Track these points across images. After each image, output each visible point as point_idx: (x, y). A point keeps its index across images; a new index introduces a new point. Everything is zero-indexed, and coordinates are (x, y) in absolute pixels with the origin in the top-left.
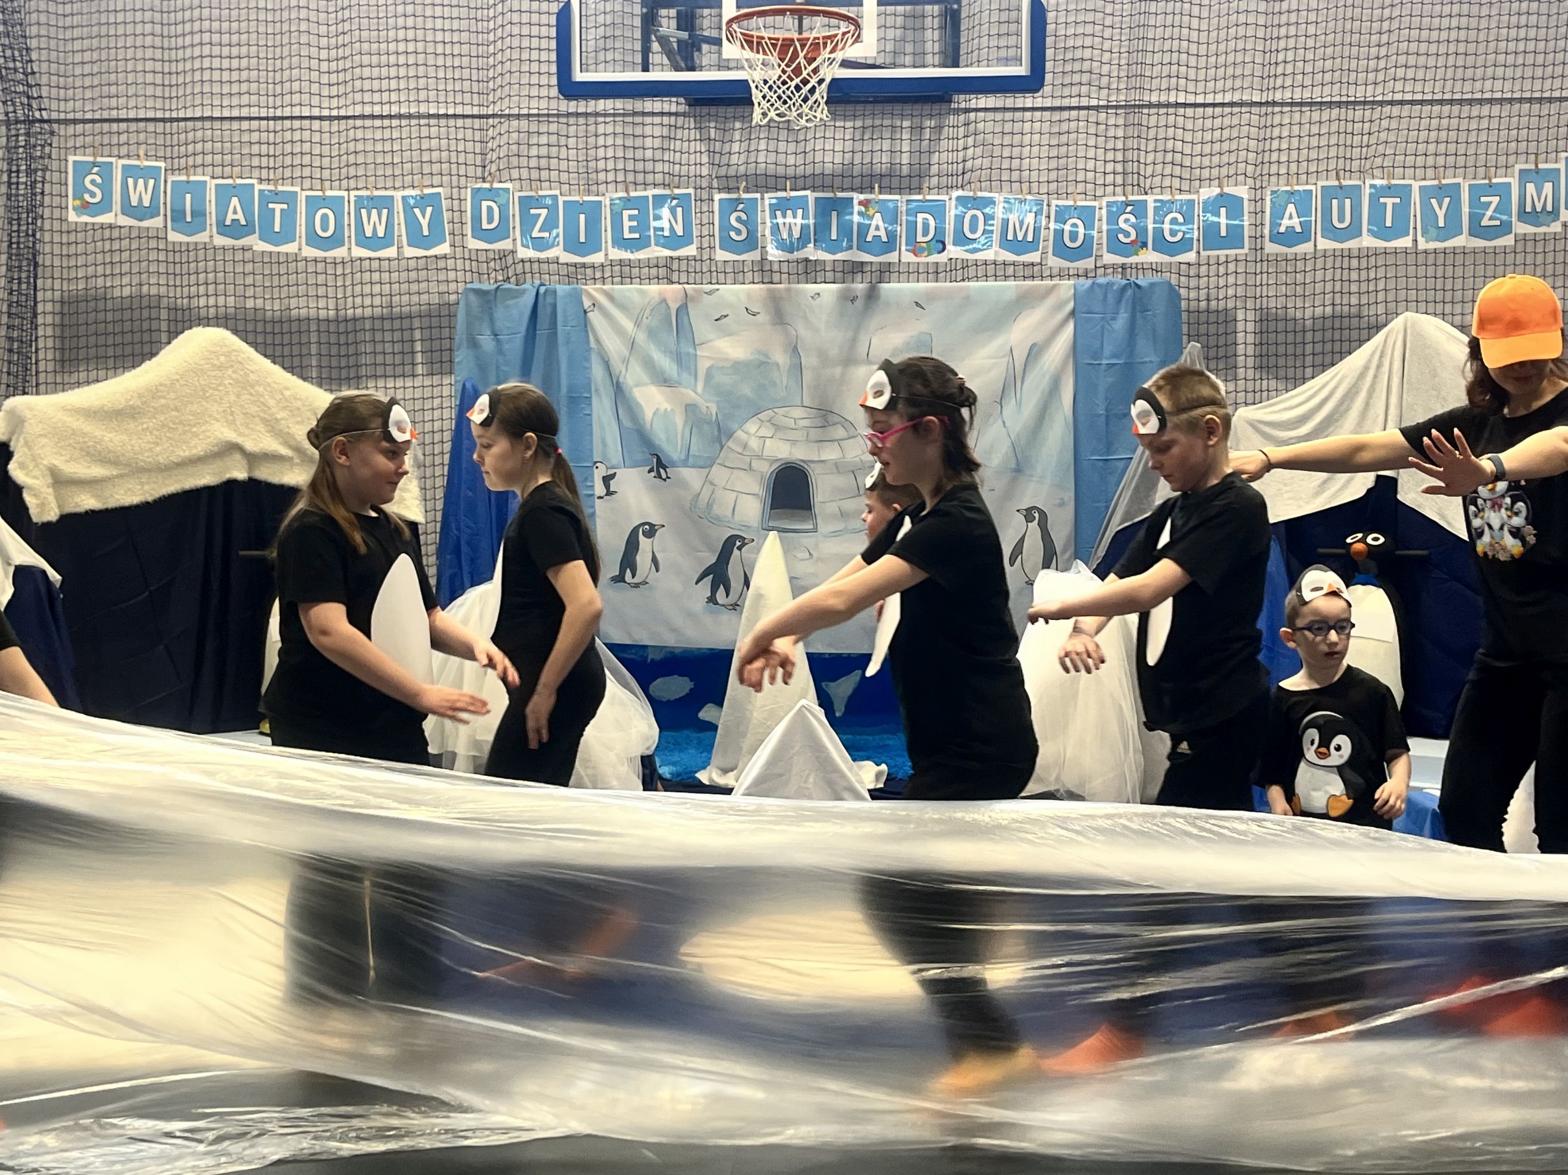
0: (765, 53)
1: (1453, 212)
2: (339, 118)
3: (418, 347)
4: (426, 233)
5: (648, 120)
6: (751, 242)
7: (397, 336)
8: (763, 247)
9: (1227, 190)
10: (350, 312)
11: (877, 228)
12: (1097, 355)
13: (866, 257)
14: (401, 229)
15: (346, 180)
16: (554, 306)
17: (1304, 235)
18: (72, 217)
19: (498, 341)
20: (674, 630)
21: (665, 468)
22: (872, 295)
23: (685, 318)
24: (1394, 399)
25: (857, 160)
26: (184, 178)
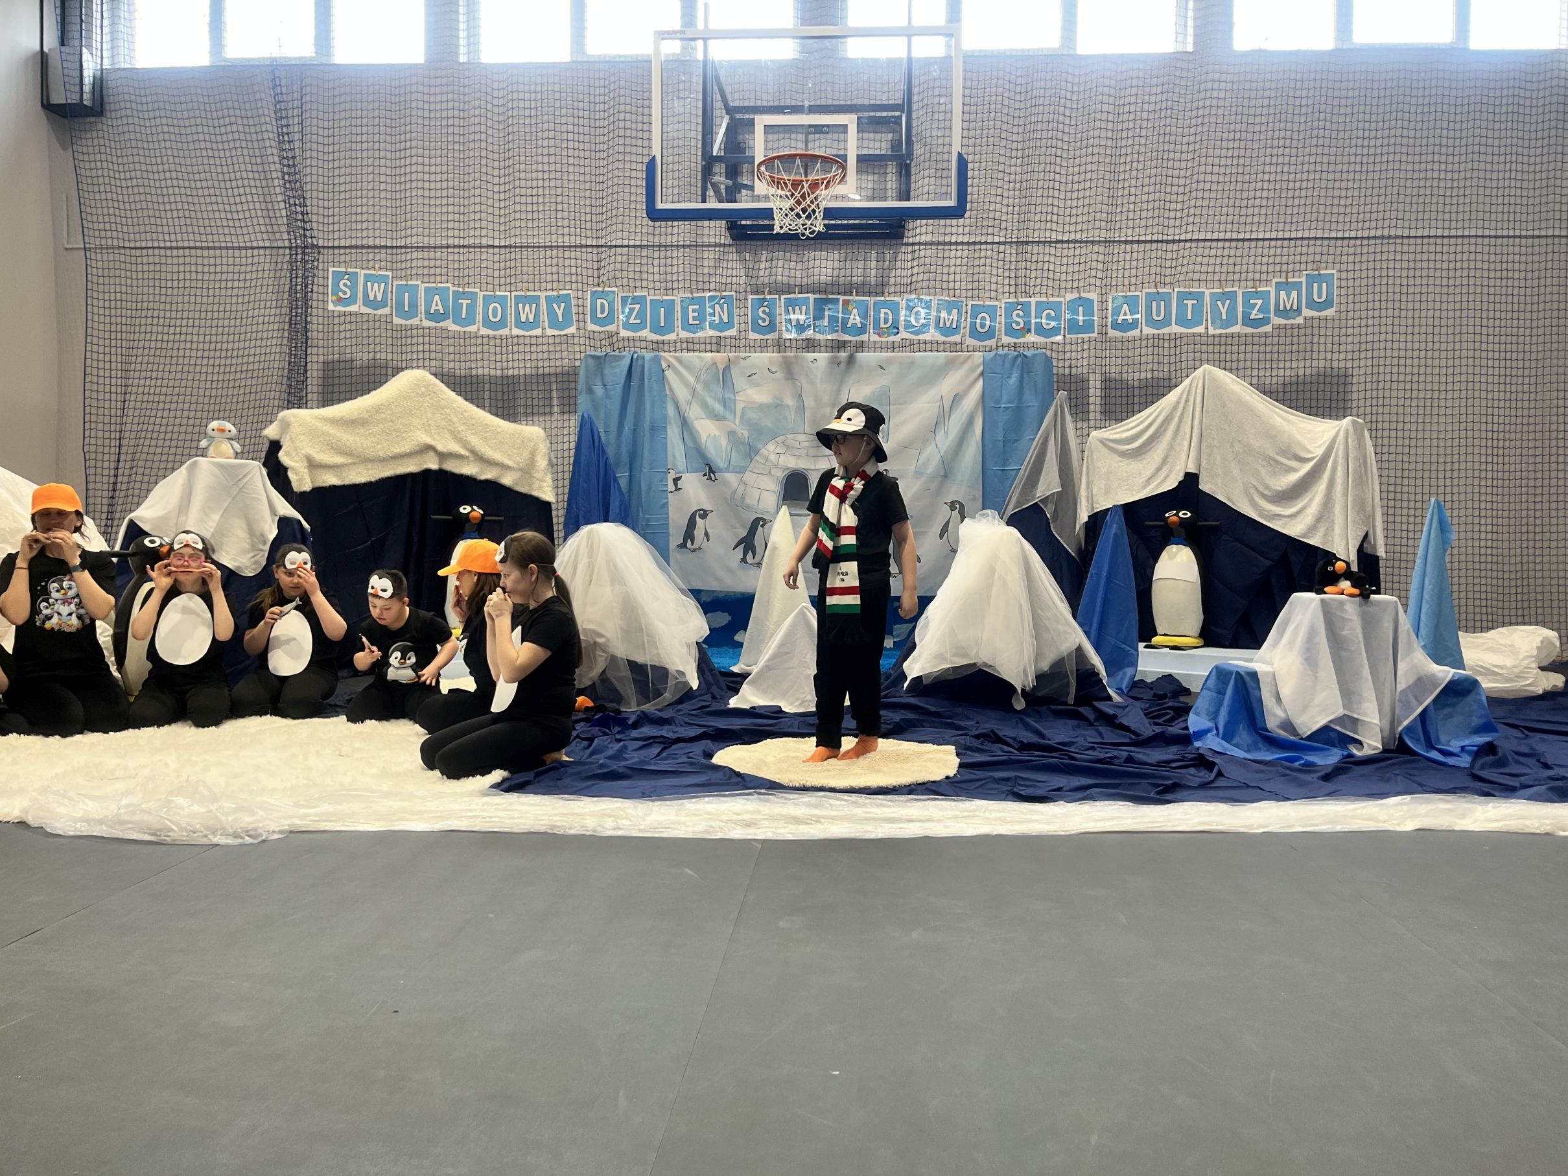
0: (782, 189)
1: (1232, 310)
3: (555, 394)
4: (560, 320)
6: (772, 327)
7: (541, 387)
8: (780, 331)
9: (1083, 295)
10: (510, 372)
11: (854, 320)
12: (998, 402)
13: (847, 338)
14: (544, 316)
15: (509, 285)
16: (643, 367)
17: (1134, 325)
18: (331, 307)
19: (606, 389)
20: (718, 580)
21: (714, 473)
22: (851, 360)
23: (729, 374)
24: (1196, 422)
26: (404, 283)
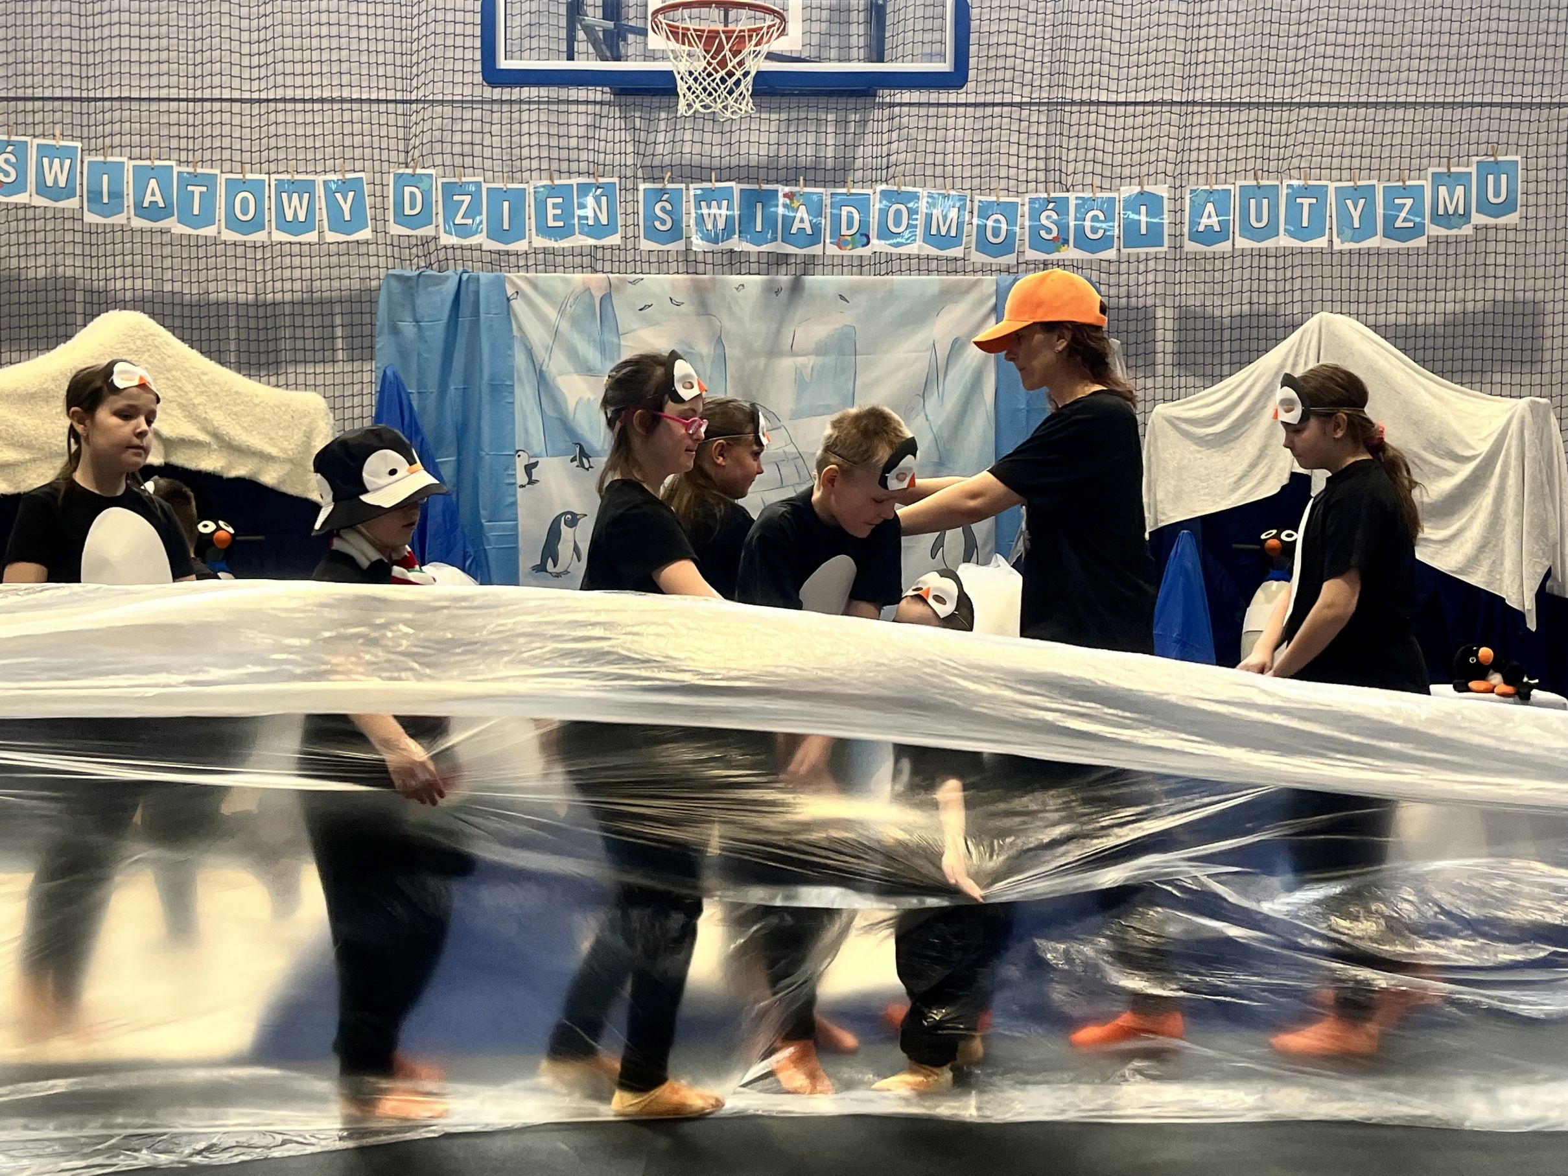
0: (690, 44)
1: (1368, 214)
2: (260, 101)
3: (339, 332)
4: (347, 218)
5: (573, 108)
6: (676, 232)
7: (318, 321)
8: (688, 238)
9: (1147, 188)
10: (270, 296)
11: (802, 220)
13: (790, 249)
14: (322, 214)
15: (266, 163)
16: (477, 293)
17: (1223, 234)
19: (420, 328)
21: (588, 457)
22: (796, 287)
23: (610, 308)
25: (782, 152)
26: (101, 158)
